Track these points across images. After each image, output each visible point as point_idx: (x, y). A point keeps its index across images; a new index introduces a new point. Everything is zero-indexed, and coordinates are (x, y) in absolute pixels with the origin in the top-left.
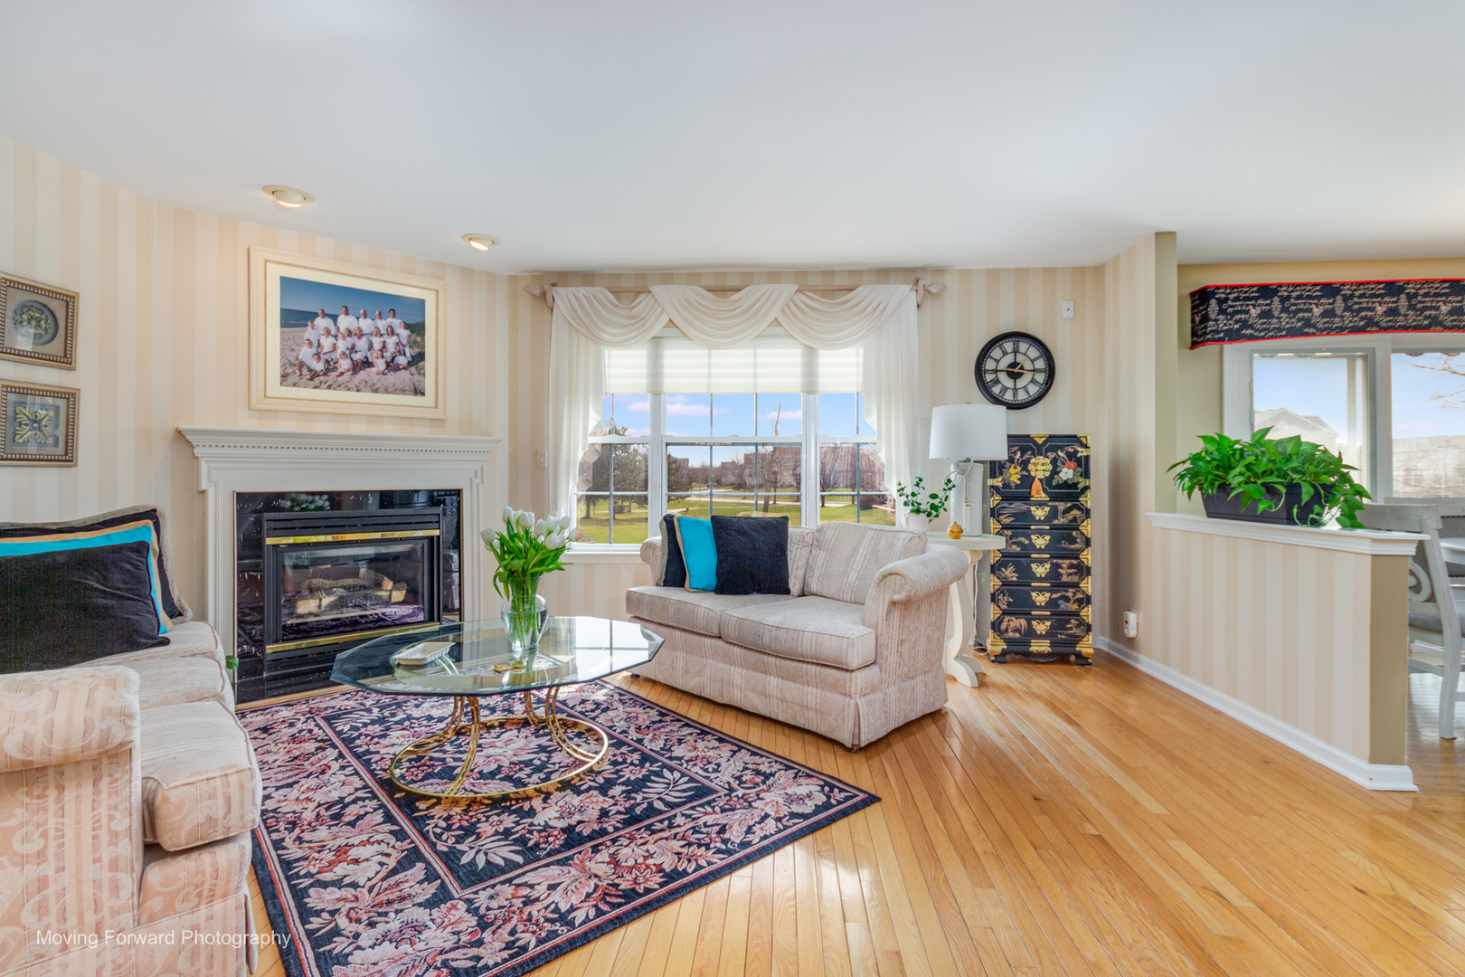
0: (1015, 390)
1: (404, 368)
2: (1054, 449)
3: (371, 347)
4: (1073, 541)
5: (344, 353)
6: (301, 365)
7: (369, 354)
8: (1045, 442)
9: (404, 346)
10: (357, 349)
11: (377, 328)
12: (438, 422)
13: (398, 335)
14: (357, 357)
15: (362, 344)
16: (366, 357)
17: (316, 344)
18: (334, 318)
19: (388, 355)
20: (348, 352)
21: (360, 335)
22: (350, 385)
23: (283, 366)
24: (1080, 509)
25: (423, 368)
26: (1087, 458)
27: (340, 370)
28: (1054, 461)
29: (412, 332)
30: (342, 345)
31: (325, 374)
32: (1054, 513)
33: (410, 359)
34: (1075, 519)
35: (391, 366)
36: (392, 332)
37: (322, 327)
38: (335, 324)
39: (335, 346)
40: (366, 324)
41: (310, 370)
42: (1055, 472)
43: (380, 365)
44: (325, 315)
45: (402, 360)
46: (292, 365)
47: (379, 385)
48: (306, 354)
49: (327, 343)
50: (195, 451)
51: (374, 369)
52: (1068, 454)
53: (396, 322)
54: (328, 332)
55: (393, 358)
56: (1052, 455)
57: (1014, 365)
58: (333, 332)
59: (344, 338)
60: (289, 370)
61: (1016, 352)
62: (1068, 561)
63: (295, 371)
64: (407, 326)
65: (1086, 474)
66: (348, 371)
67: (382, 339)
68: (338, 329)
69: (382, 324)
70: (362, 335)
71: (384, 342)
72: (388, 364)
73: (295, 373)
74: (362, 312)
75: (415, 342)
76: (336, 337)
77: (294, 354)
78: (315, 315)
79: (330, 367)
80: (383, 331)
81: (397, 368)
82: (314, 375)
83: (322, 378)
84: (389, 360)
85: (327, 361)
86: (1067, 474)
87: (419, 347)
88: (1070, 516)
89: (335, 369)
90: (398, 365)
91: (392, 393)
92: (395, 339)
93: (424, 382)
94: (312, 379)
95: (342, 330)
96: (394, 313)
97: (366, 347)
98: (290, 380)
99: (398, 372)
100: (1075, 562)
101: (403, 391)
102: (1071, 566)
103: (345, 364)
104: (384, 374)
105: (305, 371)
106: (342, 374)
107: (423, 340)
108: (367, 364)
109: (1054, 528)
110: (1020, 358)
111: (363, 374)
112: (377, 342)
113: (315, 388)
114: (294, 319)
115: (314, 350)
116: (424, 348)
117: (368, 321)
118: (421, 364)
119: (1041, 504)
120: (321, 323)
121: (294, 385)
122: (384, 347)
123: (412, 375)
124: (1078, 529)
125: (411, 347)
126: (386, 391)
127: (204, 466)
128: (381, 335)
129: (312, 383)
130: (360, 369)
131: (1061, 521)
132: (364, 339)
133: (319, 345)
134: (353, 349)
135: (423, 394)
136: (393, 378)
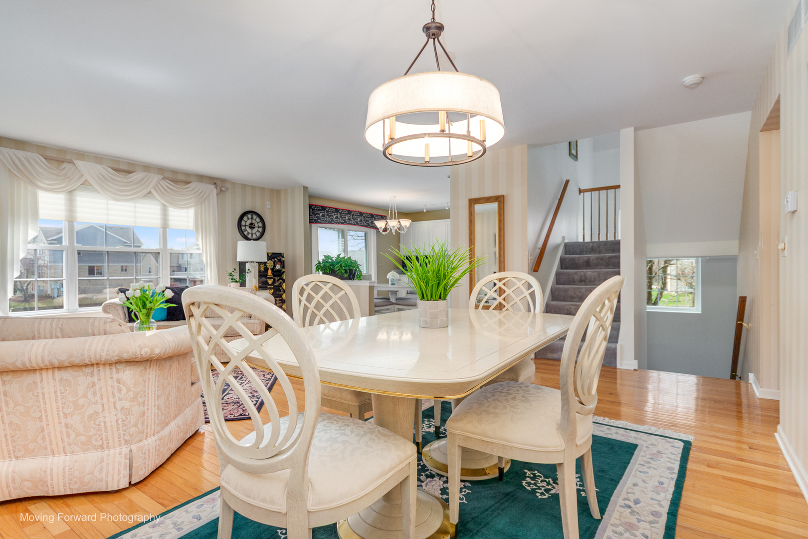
0: (252, 234)
2: (274, 258)
4: (280, 291)
8: (271, 255)
24: (282, 279)
26: (284, 261)
28: (274, 262)
32: (274, 282)
34: (280, 283)
42: (275, 266)
52: (278, 260)
56: (273, 260)
57: (251, 224)
61: (252, 218)
62: (279, 299)
65: (283, 267)
86: (278, 267)
88: (279, 282)
100: (281, 299)
102: (280, 300)
109: (275, 287)
110: (254, 221)
119: (271, 278)
124: (281, 287)
131: (277, 284)
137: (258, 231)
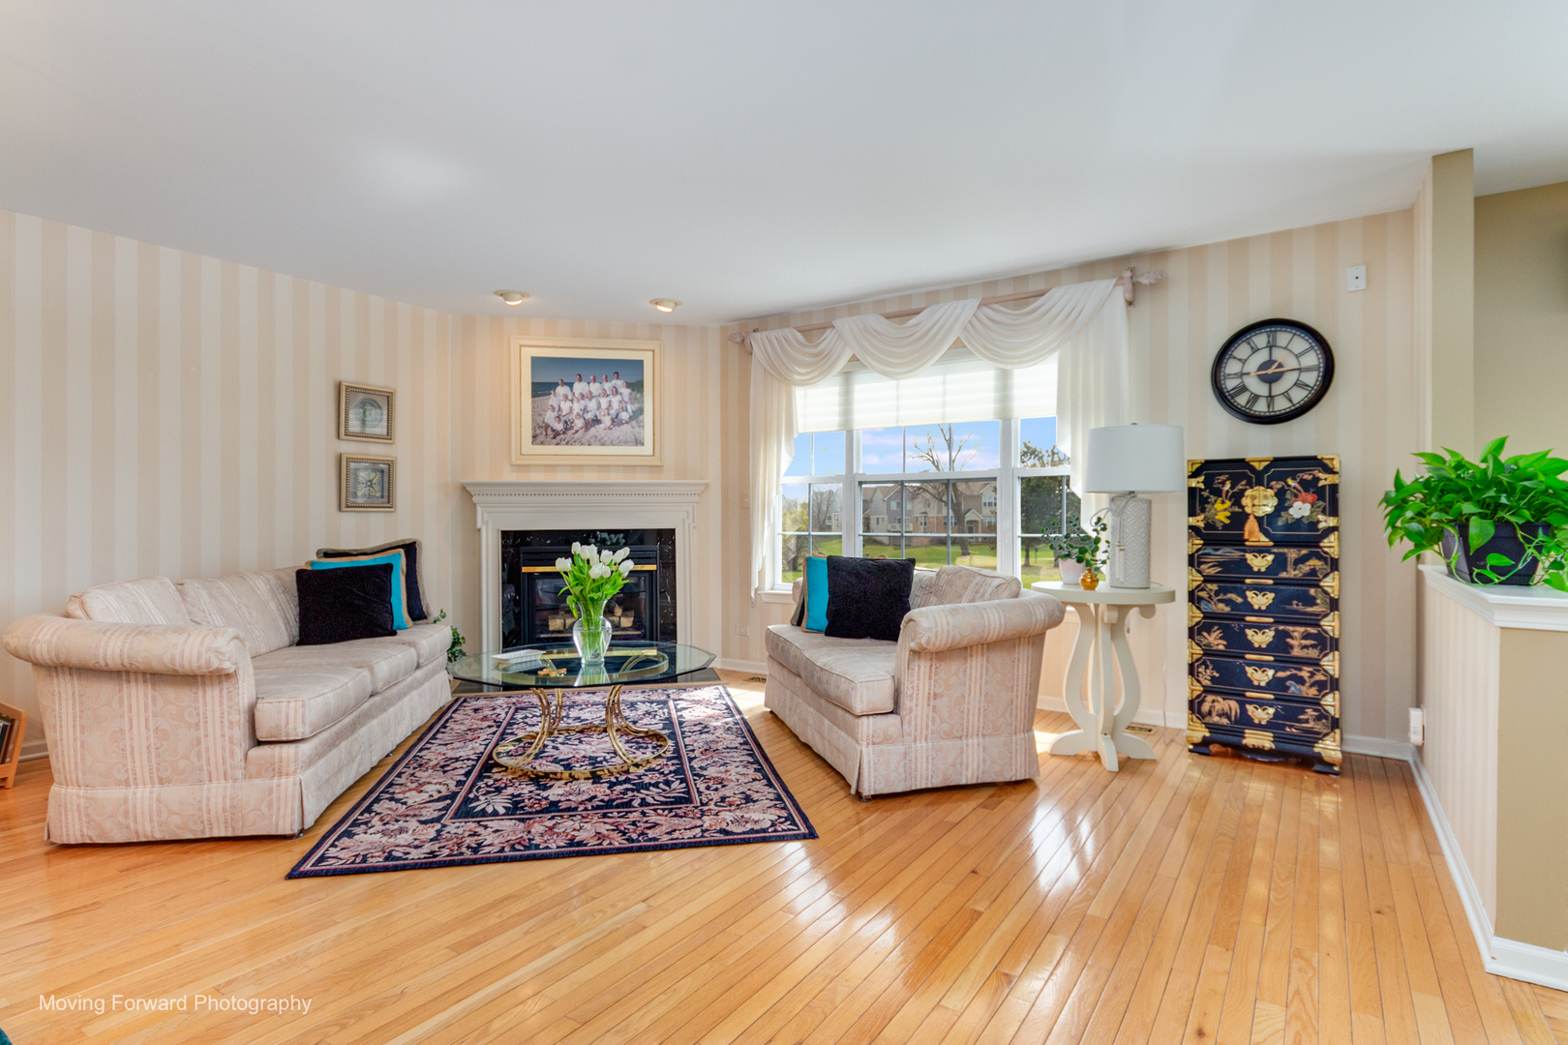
1: (627, 423)
2: (1282, 477)
3: (599, 406)
4: (1312, 602)
5: (578, 414)
6: (547, 426)
7: (598, 413)
8: (1267, 468)
9: (626, 403)
10: (588, 409)
11: (604, 390)
12: (656, 469)
13: (621, 394)
14: (589, 416)
15: (592, 405)
16: (596, 416)
17: (557, 409)
18: (571, 385)
19: (613, 412)
20: (581, 413)
21: (591, 396)
22: (584, 440)
23: (534, 428)
24: (1319, 557)
25: (643, 421)
26: (1334, 488)
27: (575, 428)
28: (1280, 494)
29: (633, 390)
30: (577, 407)
31: (564, 433)
32: (1280, 563)
33: (632, 414)
34: (1313, 572)
35: (616, 421)
36: (616, 392)
37: (562, 394)
38: (572, 390)
39: (571, 409)
40: (595, 388)
41: (553, 431)
42: (1282, 507)
43: (607, 421)
44: (564, 384)
45: (624, 416)
46: (540, 427)
47: (606, 438)
48: (550, 417)
49: (565, 406)
50: (474, 499)
51: (602, 426)
52: (1302, 482)
53: (619, 383)
54: (566, 397)
55: (617, 415)
56: (1278, 485)
57: (1269, 364)
58: (570, 398)
59: (578, 401)
60: (538, 432)
61: (1271, 346)
62: (1302, 629)
63: (544, 433)
64: (628, 385)
65: (1334, 511)
66: (582, 428)
67: (608, 399)
68: (574, 394)
69: (607, 386)
70: (592, 397)
71: (610, 401)
72: (613, 421)
73: (542, 433)
74: (592, 377)
75: (636, 399)
76: (572, 401)
77: (541, 418)
78: (557, 384)
79: (568, 426)
80: (608, 393)
81: (621, 423)
82: (556, 434)
83: (562, 436)
84: (614, 417)
85: (566, 422)
86: (1300, 509)
87: (638, 402)
88: (1306, 568)
89: (572, 427)
90: (621, 420)
91: (617, 445)
92: (619, 397)
93: (643, 434)
94: (554, 438)
95: (576, 395)
96: (617, 375)
97: (596, 407)
98: (539, 439)
99: (622, 426)
100: (1313, 630)
101: (626, 443)
102: (1306, 636)
103: (579, 423)
104: (610, 429)
105: (549, 432)
106: (577, 431)
107: (642, 396)
108: (596, 421)
109: (1278, 582)
110: (1279, 355)
111: (593, 431)
112: (604, 402)
113: (558, 444)
114: (541, 389)
115: (556, 414)
116: (643, 403)
117: (597, 385)
118: (641, 418)
119: (1261, 551)
120: (561, 390)
121: (542, 444)
122: (610, 405)
123: (633, 428)
124: (1317, 586)
125: (632, 403)
126: (612, 444)
127: (479, 509)
128: (608, 396)
129: (554, 441)
130: (591, 426)
131: (1292, 573)
132: (594, 400)
133: (560, 408)
134: (585, 410)
135: (643, 444)
136: (617, 432)
137: (1298, 384)
